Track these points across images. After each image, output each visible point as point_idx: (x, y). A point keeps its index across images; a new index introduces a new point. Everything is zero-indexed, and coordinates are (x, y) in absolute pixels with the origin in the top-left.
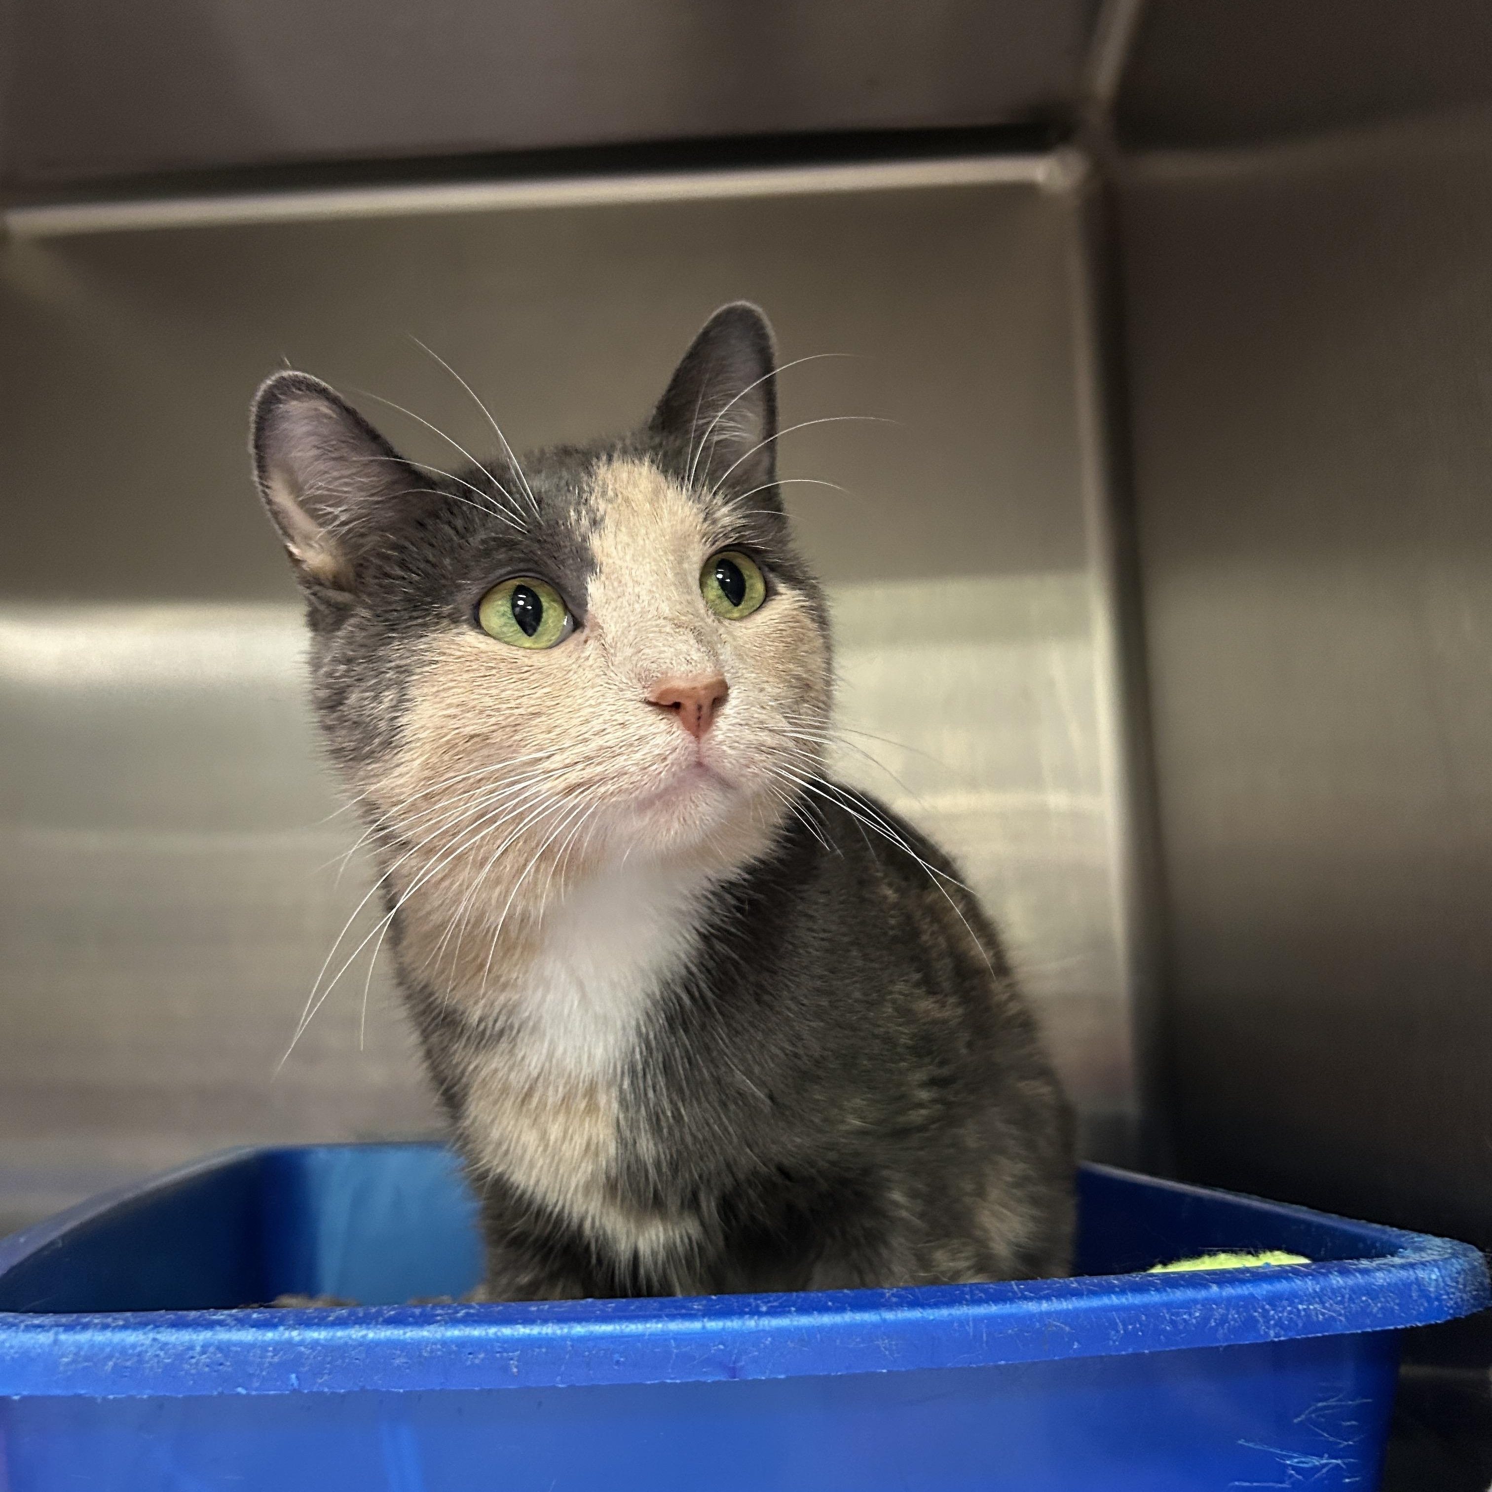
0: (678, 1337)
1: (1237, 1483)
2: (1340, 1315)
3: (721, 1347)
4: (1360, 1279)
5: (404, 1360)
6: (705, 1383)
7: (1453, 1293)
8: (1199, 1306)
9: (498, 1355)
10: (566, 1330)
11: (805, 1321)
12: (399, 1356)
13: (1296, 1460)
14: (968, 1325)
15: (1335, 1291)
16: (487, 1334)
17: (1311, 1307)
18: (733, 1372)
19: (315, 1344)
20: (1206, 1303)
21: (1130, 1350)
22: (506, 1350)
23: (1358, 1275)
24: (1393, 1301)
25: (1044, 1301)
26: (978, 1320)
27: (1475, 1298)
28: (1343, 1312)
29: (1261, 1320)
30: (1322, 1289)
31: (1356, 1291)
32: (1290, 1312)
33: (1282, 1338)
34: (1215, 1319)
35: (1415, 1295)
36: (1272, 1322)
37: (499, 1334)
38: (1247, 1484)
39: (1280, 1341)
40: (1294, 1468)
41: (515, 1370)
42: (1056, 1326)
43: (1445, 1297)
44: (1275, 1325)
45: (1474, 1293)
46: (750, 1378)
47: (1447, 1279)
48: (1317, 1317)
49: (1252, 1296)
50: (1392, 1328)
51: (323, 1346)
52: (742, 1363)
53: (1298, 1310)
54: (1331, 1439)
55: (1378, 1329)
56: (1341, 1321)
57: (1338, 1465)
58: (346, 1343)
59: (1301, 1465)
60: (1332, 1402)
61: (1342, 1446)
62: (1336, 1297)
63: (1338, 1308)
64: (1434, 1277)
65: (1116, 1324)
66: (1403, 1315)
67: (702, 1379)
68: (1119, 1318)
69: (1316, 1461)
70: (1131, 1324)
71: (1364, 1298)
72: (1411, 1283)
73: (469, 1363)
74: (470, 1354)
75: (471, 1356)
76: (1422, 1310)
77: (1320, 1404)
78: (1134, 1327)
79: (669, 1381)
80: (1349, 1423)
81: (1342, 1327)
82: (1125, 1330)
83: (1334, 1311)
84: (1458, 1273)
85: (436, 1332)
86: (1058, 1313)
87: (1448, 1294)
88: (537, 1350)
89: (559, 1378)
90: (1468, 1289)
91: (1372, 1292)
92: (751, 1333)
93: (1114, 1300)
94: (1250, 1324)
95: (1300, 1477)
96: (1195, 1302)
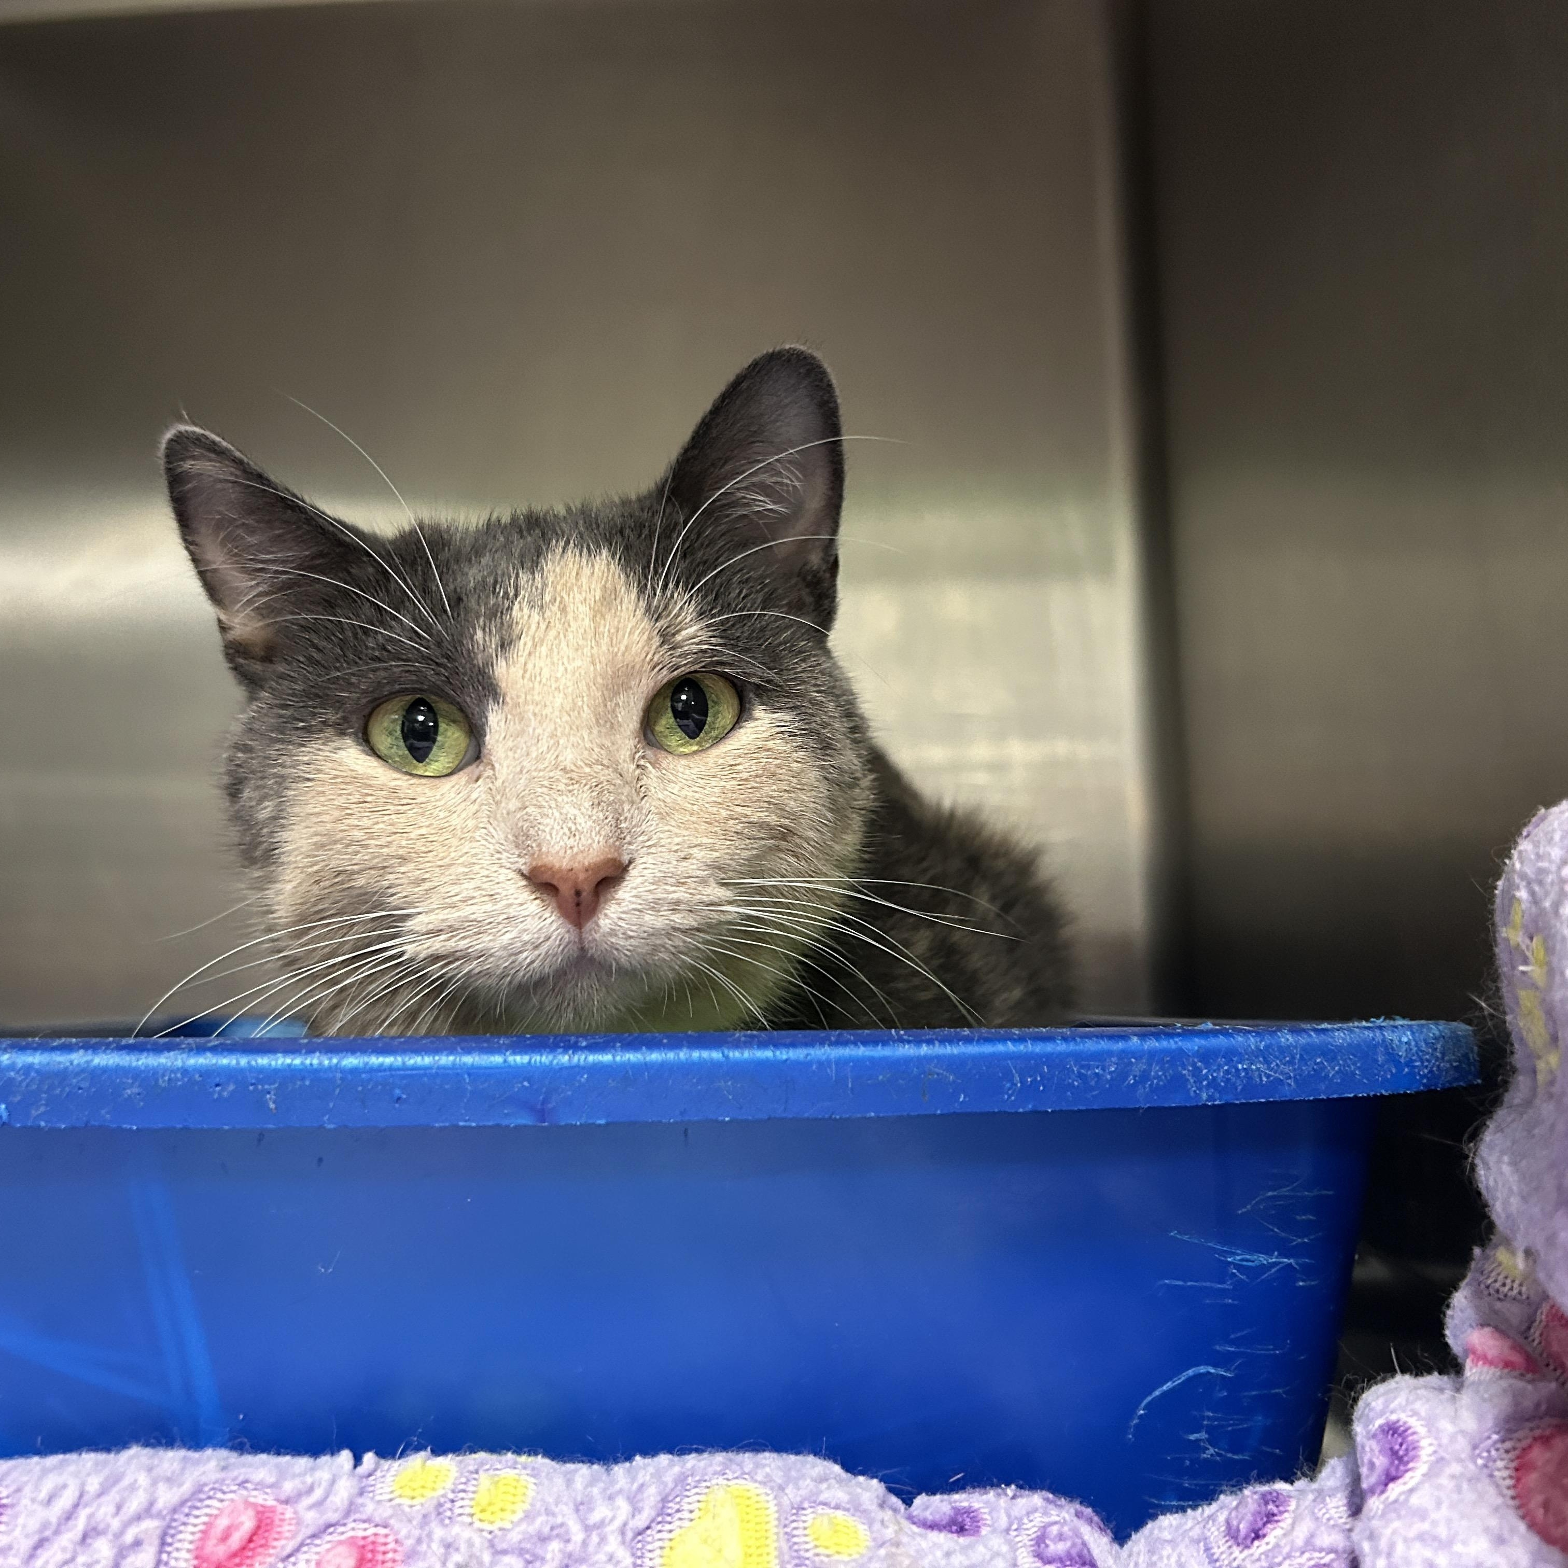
0: (474, 1072)
1: (1167, 1281)
2: (1290, 1078)
3: (526, 1084)
4: (1315, 1038)
5: (135, 1090)
6: (507, 1127)
7: (1428, 1061)
8: (1114, 1059)
9: (251, 1088)
10: (335, 1061)
11: (632, 1057)
12: (131, 1086)
13: (1238, 1258)
14: (830, 1067)
15: (1283, 1050)
16: (238, 1063)
17: (1254, 1067)
19: (28, 1068)
20: (1122, 1054)
21: (1030, 1107)
22: (260, 1081)
23: (1312, 1033)
24: (1354, 1064)
25: (924, 1045)
26: (841, 1063)
27: (1456, 1069)
28: (1292, 1075)
29: (1192, 1080)
30: (1266, 1047)
31: (1308, 1052)
32: (1227, 1072)
33: (1217, 1103)
34: (1135, 1076)
35: (1380, 1059)
36: (1205, 1083)
37: (253, 1063)
38: (1180, 1283)
39: (1214, 1106)
40: (1237, 1266)
41: (272, 1106)
42: (938, 1074)
43: (1418, 1064)
44: (1208, 1085)
45: (1455, 1064)
46: (563, 1123)
47: (1423, 1044)
48: (1261, 1080)
49: (1181, 1050)
50: (1351, 1095)
51: (38, 1072)
52: (550, 1106)
53: (1237, 1070)
54: (1283, 1234)
55: (1335, 1096)
56: (1289, 1085)
57: (1290, 1265)
58: (66, 1069)
59: (1245, 1263)
60: (1284, 1191)
61: (1295, 1243)
62: (1285, 1057)
63: (1287, 1069)
64: (1405, 1039)
65: (1013, 1076)
66: (1365, 1081)
67: (505, 1122)
68: (1015, 1068)
69: (1263, 1259)
70: (1030, 1077)
71: (1318, 1060)
72: (1376, 1046)
73: (216, 1096)
74: (217, 1085)
75: (218, 1089)
76: (1389, 1076)
77: (1270, 1194)
78: (1034, 1081)
79: (461, 1124)
80: (1304, 1217)
81: (1289, 1091)
82: (1023, 1081)
83: (1282, 1073)
84: (1436, 1038)
85: (176, 1059)
86: (939, 1058)
87: (1422, 1061)
88: (299, 1083)
89: (326, 1118)
90: (1446, 1058)
91: (1330, 1053)
92: (562, 1068)
93: (1010, 1047)
94: (1178, 1082)
95: (1244, 1277)
96: (1110, 1053)
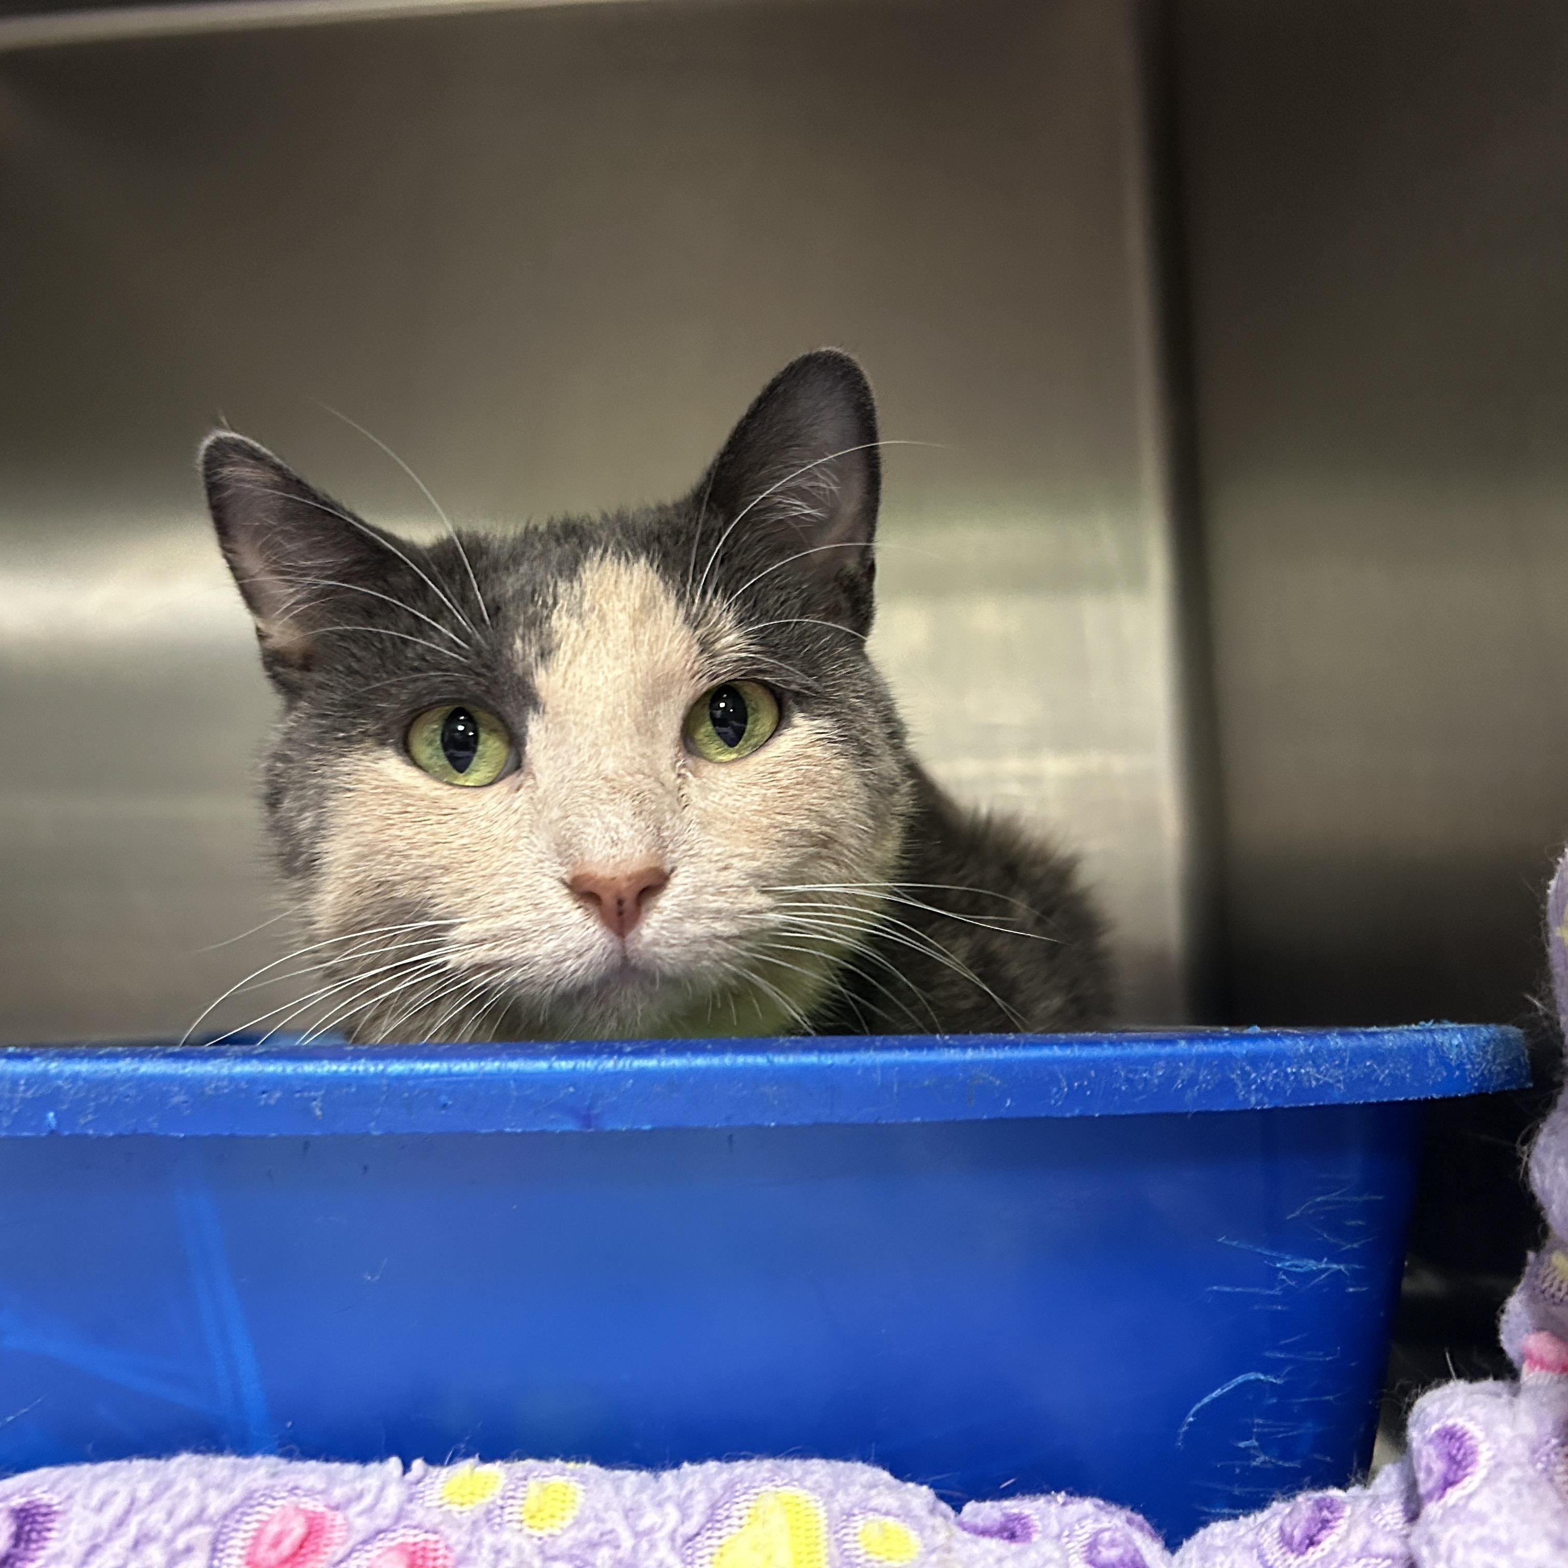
0: (520, 1078)
1: (1215, 1288)
2: (1339, 1081)
3: (571, 1089)
4: (1365, 1042)
5: (182, 1098)
6: (552, 1133)
7: (1479, 1064)
8: (1162, 1063)
9: (298, 1095)
10: (381, 1067)
12: (178, 1094)
13: (1288, 1264)
14: (876, 1072)
15: (1332, 1054)
16: (284, 1070)
17: (1303, 1071)
18: (587, 1120)
19: (75, 1077)
20: (1170, 1058)
21: (1077, 1112)
22: (306, 1088)
23: (1362, 1037)
24: (1404, 1067)
25: (970, 1050)
26: (886, 1067)
27: (1508, 1071)
28: (1341, 1078)
29: (1240, 1084)
30: (1315, 1051)
31: (1359, 1055)
32: (1276, 1075)
33: (1266, 1107)
34: (1183, 1081)
35: (1431, 1062)
36: (1253, 1087)
37: (299, 1070)
38: (1227, 1289)
39: (1262, 1110)
40: (1286, 1273)
41: (318, 1113)
42: (984, 1079)
43: (1469, 1067)
44: (1257, 1090)
45: (1506, 1067)
46: (609, 1128)
47: (1474, 1047)
48: (1311, 1084)
49: (1229, 1054)
50: (1402, 1099)
51: (85, 1079)
52: (595, 1112)
53: (1286, 1074)
54: (1332, 1240)
55: (1385, 1100)
56: (1339, 1089)
57: (1340, 1270)
58: (112, 1078)
59: (1294, 1269)
60: (1334, 1196)
61: (1344, 1249)
62: (1334, 1061)
63: (1338, 1072)
64: (1455, 1042)
65: (1060, 1081)
66: (1415, 1084)
67: (550, 1128)
68: (1062, 1072)
69: (1312, 1265)
70: (1077, 1081)
71: (1368, 1064)
72: (1427, 1049)
73: (262, 1103)
74: (264, 1092)
75: (264, 1096)
76: (1439, 1080)
77: (1318, 1199)
78: (1081, 1085)
79: (508, 1130)
80: (1353, 1223)
81: (1339, 1095)
82: (1070, 1086)
83: (1331, 1077)
84: (1487, 1041)
85: (223, 1067)
86: (986, 1063)
87: (1473, 1064)
88: (345, 1090)
89: (372, 1124)
90: (1498, 1061)
91: (1380, 1057)
92: (607, 1074)
93: (1057, 1052)
94: (1226, 1086)
95: (1293, 1283)
96: (1158, 1057)
